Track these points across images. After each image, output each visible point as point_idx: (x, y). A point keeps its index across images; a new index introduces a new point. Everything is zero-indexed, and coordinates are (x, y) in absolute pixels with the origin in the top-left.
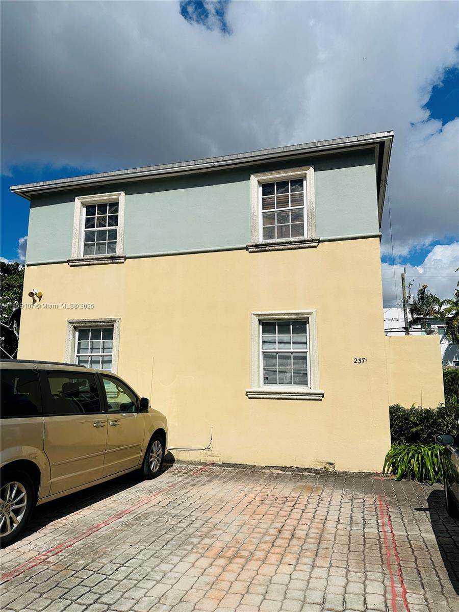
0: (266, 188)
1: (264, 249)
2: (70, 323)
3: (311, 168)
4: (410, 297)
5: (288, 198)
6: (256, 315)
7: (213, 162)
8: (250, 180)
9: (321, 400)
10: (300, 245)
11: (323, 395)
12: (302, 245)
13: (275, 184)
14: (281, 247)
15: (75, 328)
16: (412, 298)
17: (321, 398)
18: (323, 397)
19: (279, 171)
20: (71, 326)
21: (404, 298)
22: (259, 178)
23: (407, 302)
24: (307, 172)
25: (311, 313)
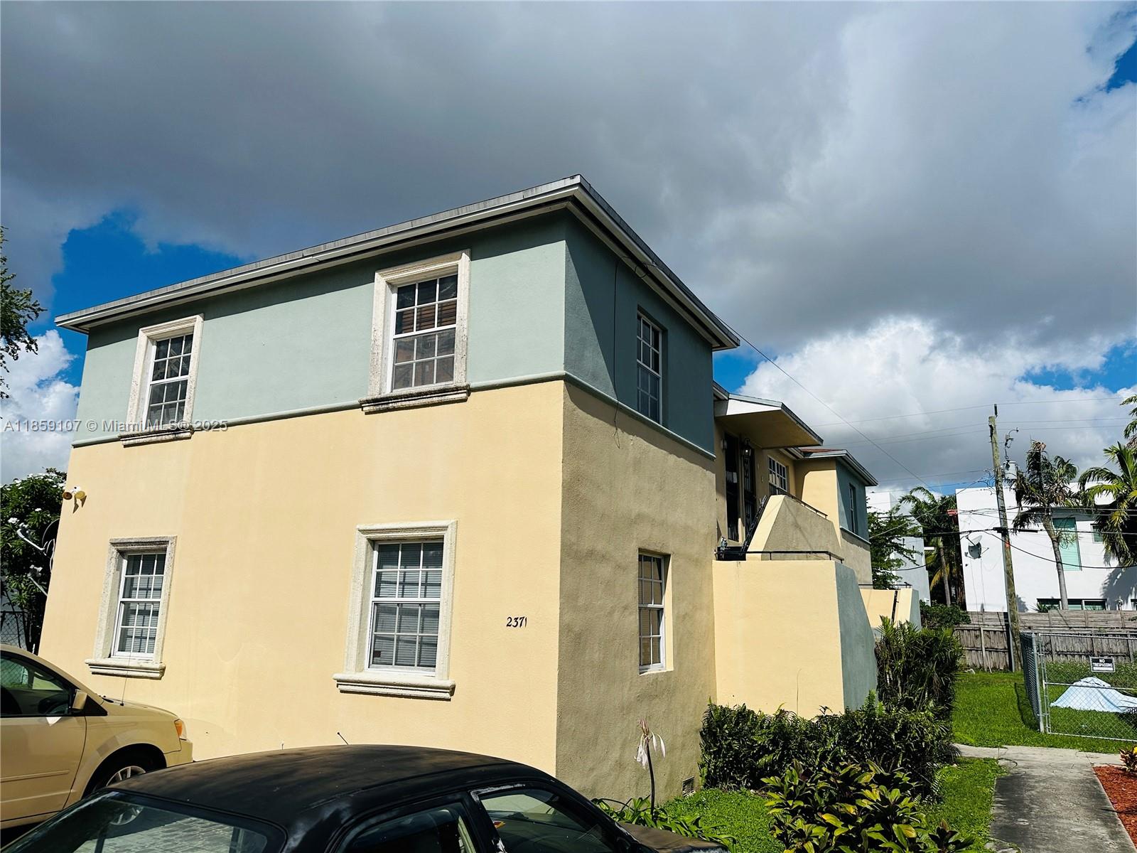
0: (403, 295)
1: (386, 406)
2: (113, 544)
3: (464, 254)
4: (1008, 466)
5: (435, 312)
6: (363, 531)
7: (312, 255)
8: (374, 282)
9: (449, 700)
10: (440, 398)
11: (452, 690)
12: (443, 398)
13: (417, 287)
14: (412, 403)
15: (122, 553)
16: (1012, 467)
17: (447, 695)
18: (452, 694)
19: (416, 264)
20: (114, 550)
21: (996, 467)
22: (390, 277)
23: (1003, 476)
24: (459, 262)
25: (445, 528)
